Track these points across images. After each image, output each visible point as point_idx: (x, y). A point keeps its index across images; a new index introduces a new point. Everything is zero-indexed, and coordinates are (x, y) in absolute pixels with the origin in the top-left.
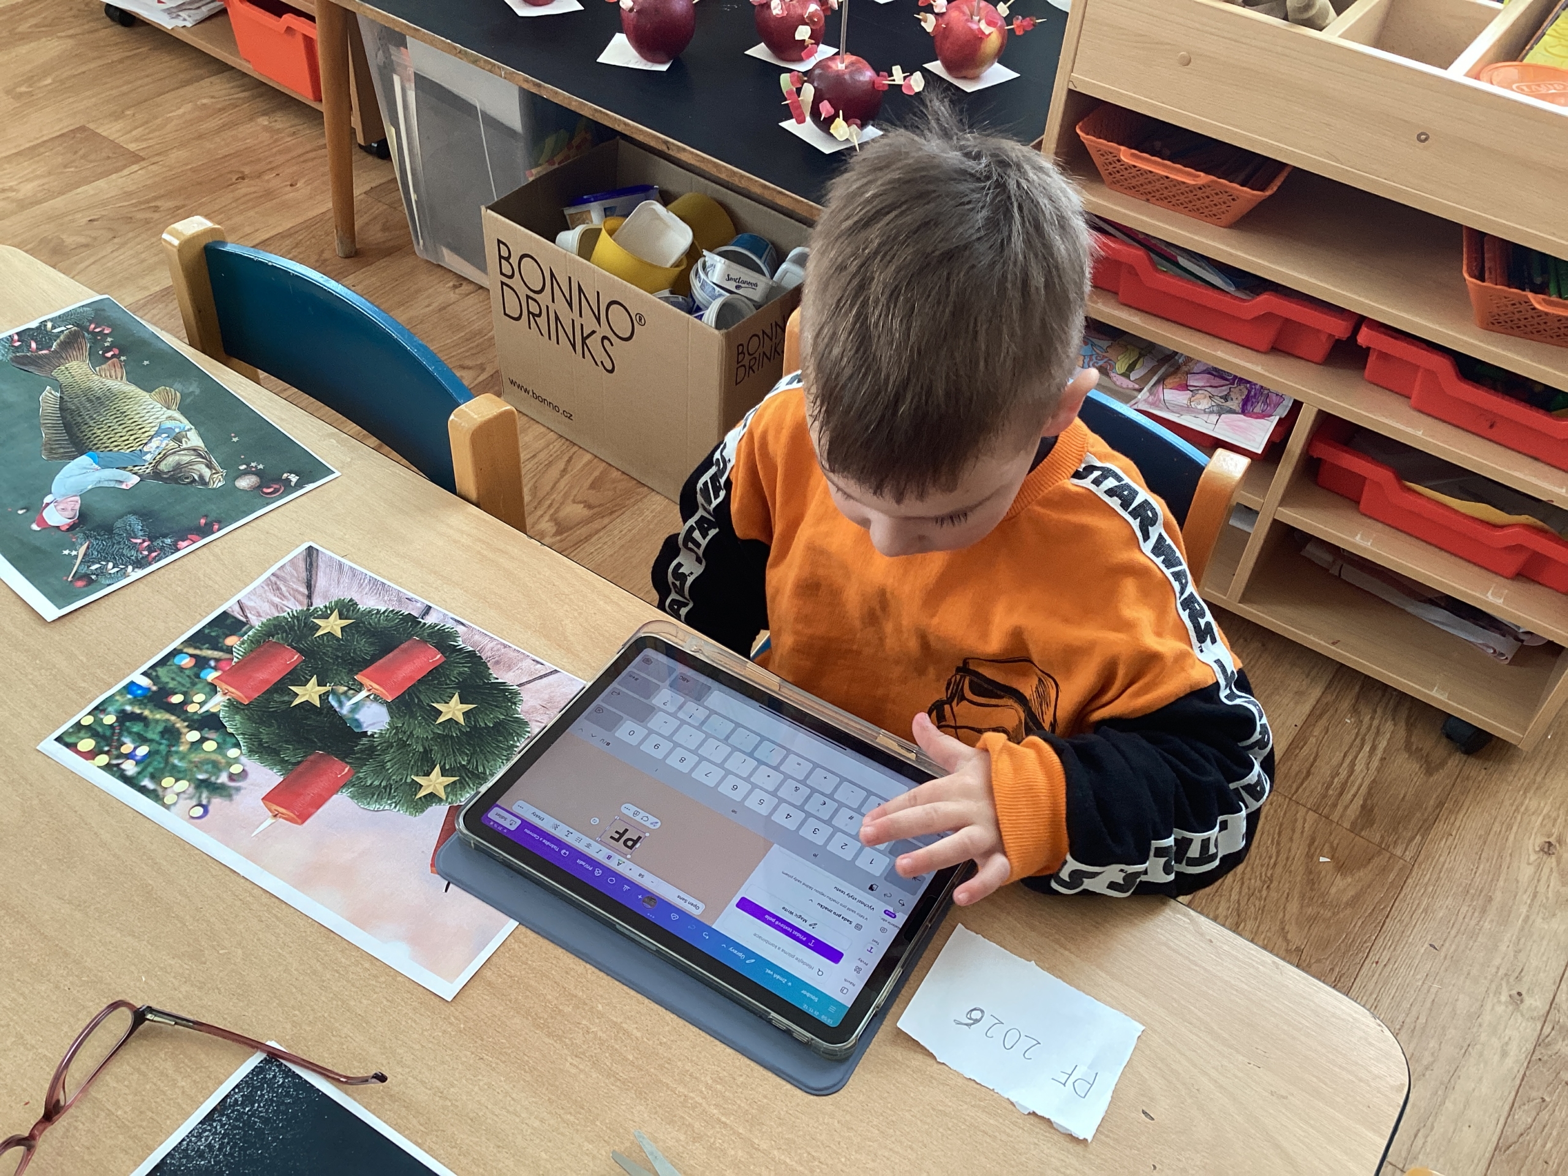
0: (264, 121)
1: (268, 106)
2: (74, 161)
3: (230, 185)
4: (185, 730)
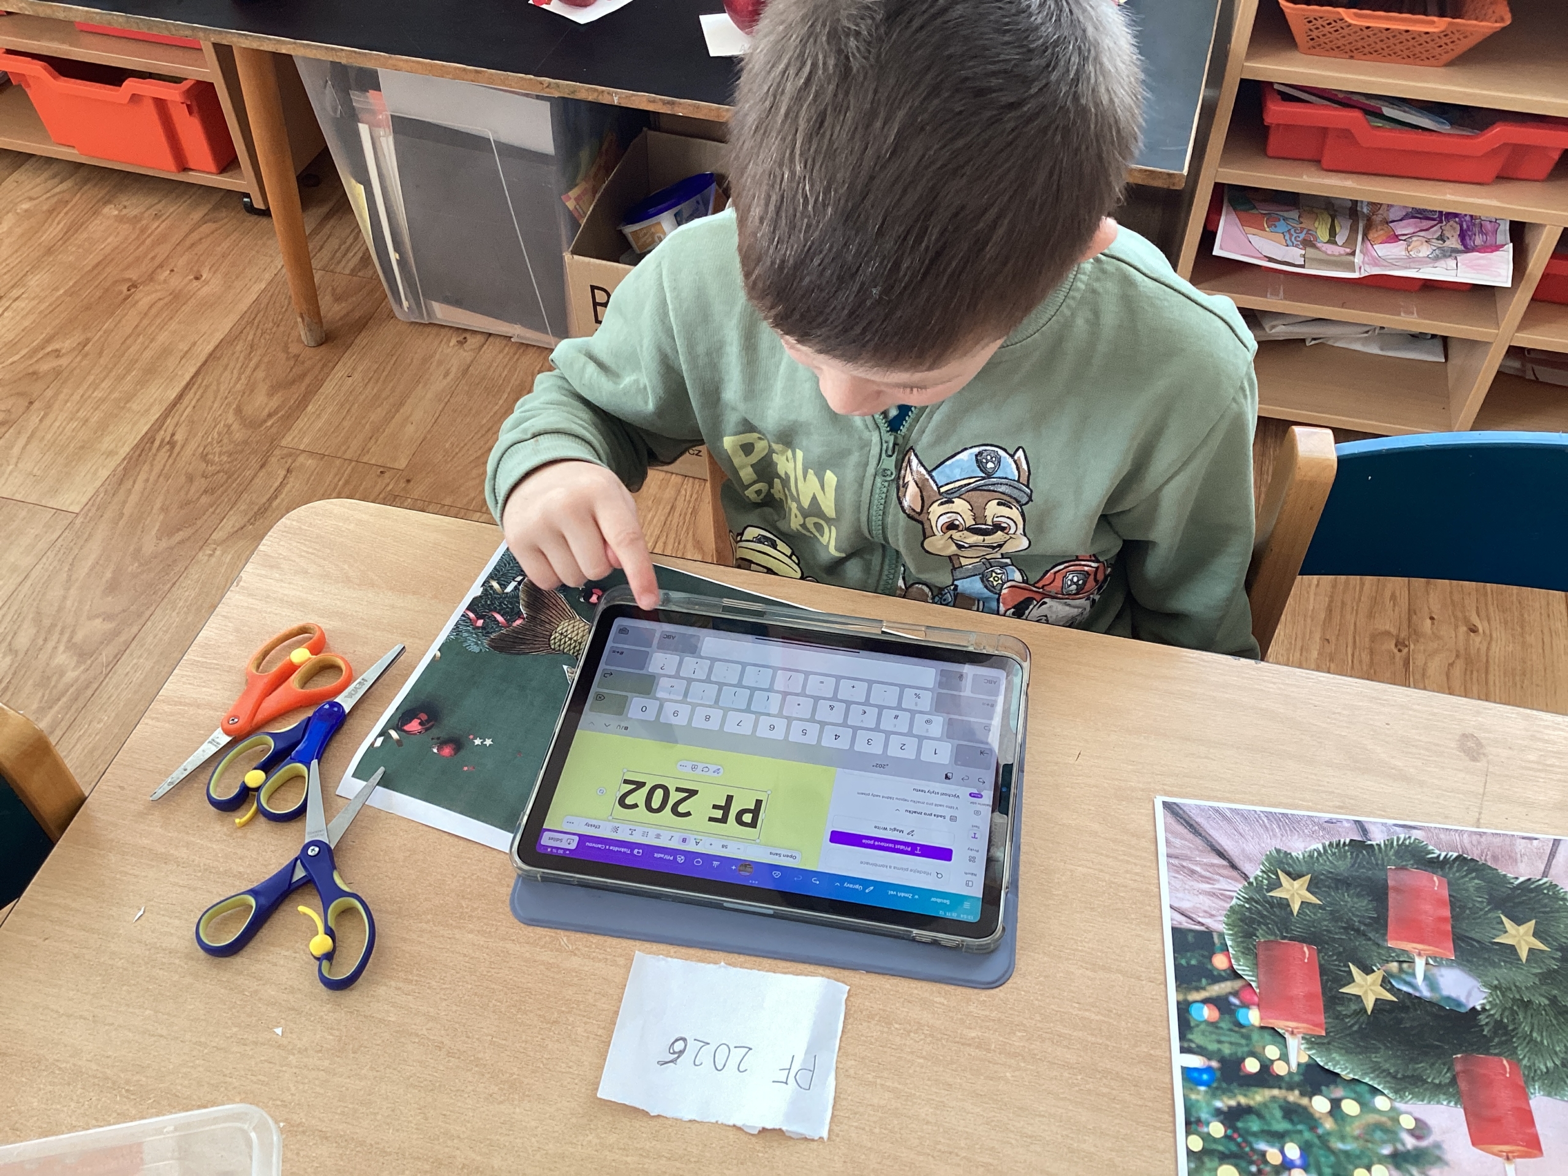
0: (110, 211)
1: (103, 192)
3: (125, 299)
4: (1304, 1101)
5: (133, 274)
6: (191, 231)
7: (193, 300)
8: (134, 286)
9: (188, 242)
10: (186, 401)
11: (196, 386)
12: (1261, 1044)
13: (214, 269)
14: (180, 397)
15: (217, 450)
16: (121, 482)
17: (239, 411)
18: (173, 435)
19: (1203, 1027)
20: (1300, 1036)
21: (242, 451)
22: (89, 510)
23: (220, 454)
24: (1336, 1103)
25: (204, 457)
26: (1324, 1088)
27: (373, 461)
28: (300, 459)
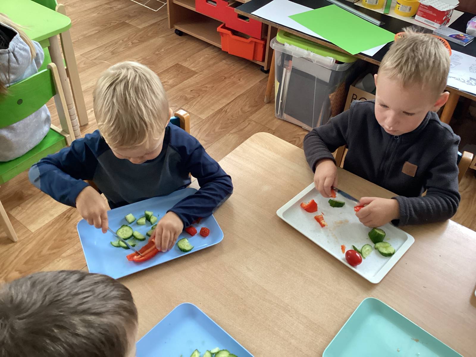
0: (224, 61)
2: (179, 74)
3: (224, 80)
5: (226, 76)
7: (237, 84)
8: (225, 78)
9: (239, 72)
13: (243, 79)
14: (230, 103)
15: (235, 115)
16: (214, 116)
17: (242, 109)
18: (227, 110)
21: (240, 117)
22: (206, 120)
25: (232, 116)
27: (267, 127)
28: (252, 122)
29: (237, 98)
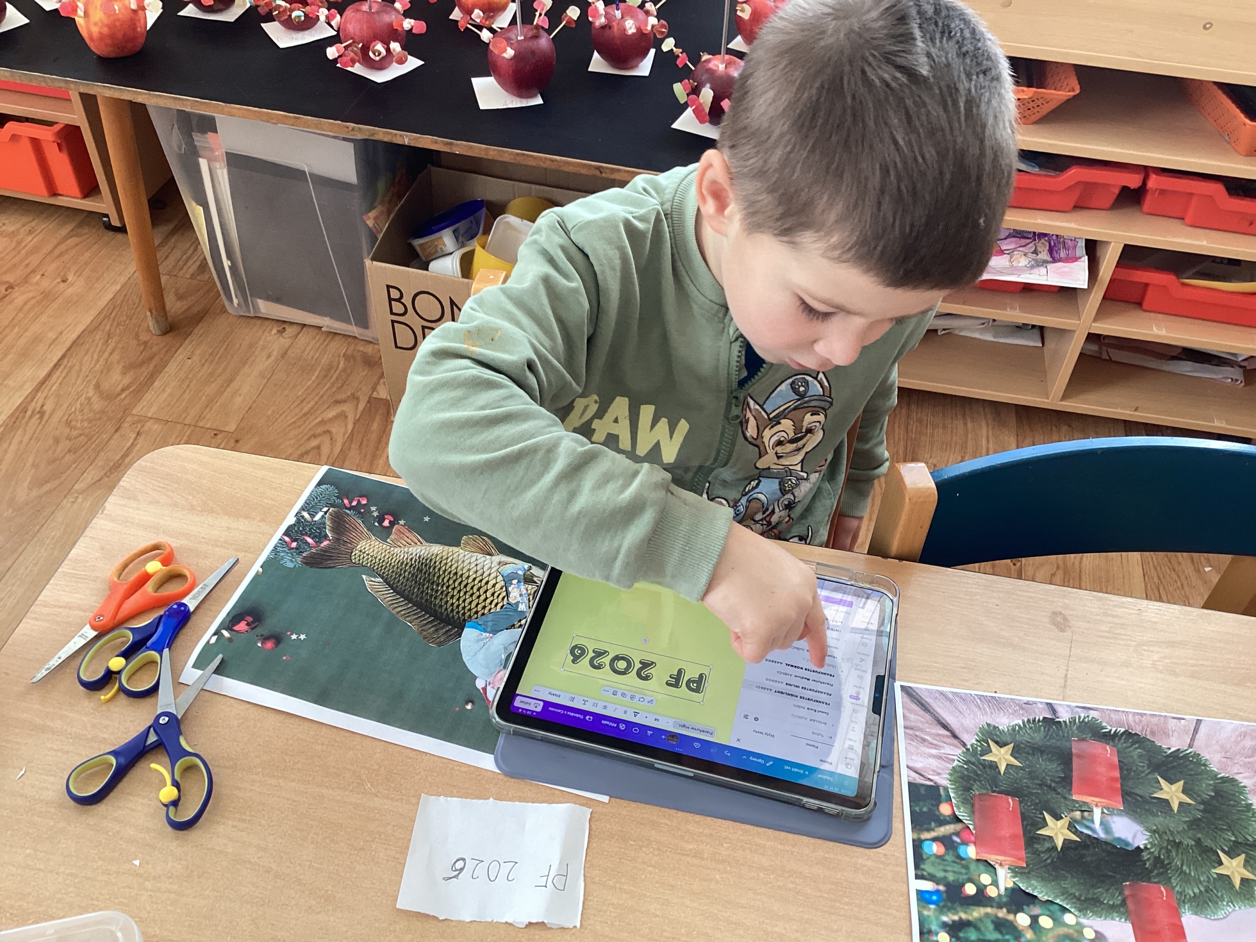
3: (5, 296)
4: (1011, 917)
5: (10, 278)
6: (59, 243)
7: (60, 299)
8: (11, 287)
9: (57, 252)
10: (54, 378)
11: (62, 367)
12: (977, 873)
13: (78, 274)
14: (49, 375)
15: (80, 417)
17: (97, 386)
18: (42, 406)
19: (933, 859)
20: (1007, 867)
21: (100, 419)
23: (82, 421)
24: (1035, 919)
25: (68, 423)
26: (1025, 907)
27: (208, 426)
28: (149, 424)
29: (68, 350)
